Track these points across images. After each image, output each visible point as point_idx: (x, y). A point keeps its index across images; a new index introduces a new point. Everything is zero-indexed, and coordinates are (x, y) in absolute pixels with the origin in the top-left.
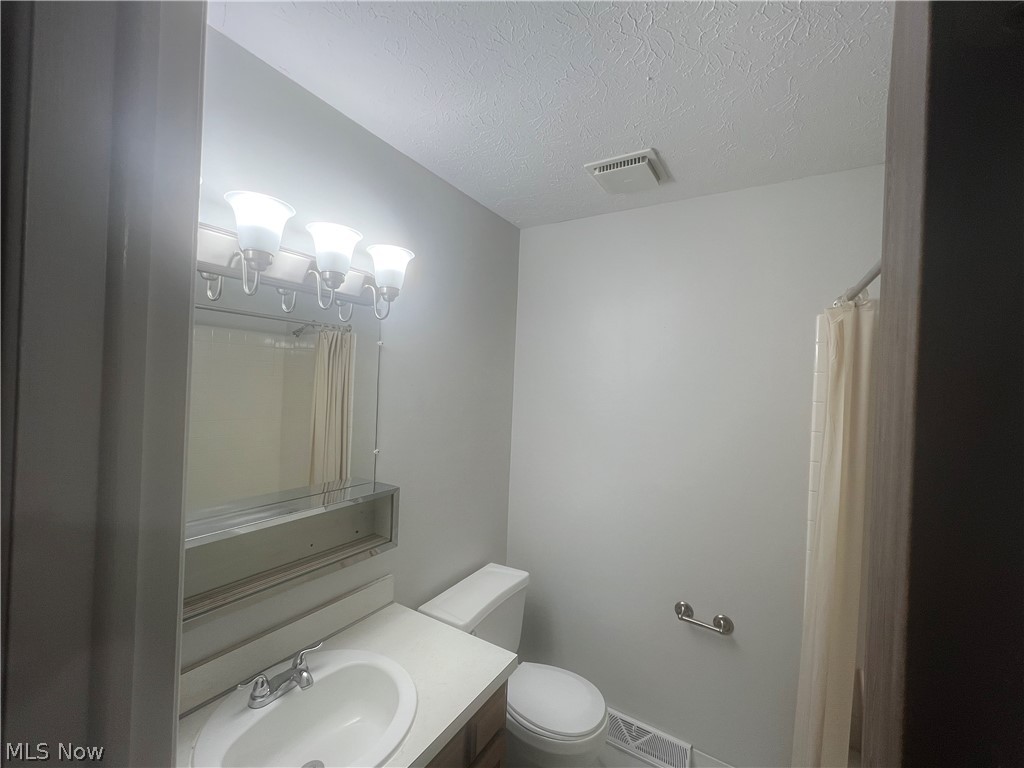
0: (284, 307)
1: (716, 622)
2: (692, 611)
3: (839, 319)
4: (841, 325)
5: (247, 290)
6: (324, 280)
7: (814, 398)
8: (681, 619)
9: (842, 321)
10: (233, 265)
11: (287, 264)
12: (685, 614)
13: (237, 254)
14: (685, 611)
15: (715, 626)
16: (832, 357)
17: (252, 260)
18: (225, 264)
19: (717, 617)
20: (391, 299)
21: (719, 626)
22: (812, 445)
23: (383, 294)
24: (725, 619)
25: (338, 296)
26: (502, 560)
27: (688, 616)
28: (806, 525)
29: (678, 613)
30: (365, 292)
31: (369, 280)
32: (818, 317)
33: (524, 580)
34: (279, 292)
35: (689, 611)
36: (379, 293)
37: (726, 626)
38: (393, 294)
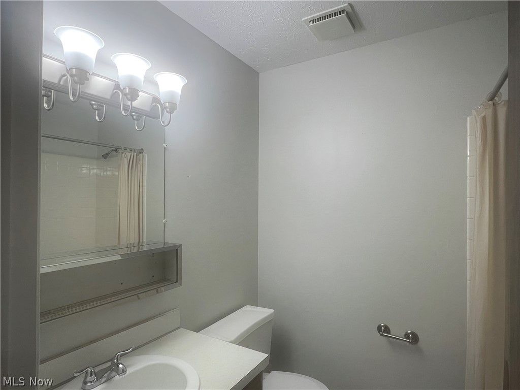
0: (97, 118)
1: (407, 336)
2: (389, 330)
3: (483, 115)
4: (484, 119)
5: (72, 98)
6: (125, 95)
7: (468, 174)
8: (382, 335)
9: (485, 116)
10: (62, 83)
11: (99, 85)
12: (384, 332)
13: (64, 75)
14: (384, 330)
15: (405, 338)
16: (479, 142)
17: (75, 75)
18: (56, 82)
19: (407, 333)
20: (171, 112)
21: (408, 338)
22: (468, 206)
23: (166, 108)
24: (413, 334)
25: (135, 110)
26: (255, 303)
27: (387, 333)
28: (466, 263)
29: (379, 333)
30: (154, 108)
31: (156, 100)
32: (468, 119)
33: (271, 315)
34: (93, 109)
35: (387, 330)
36: (164, 108)
37: (414, 338)
38: (173, 108)
